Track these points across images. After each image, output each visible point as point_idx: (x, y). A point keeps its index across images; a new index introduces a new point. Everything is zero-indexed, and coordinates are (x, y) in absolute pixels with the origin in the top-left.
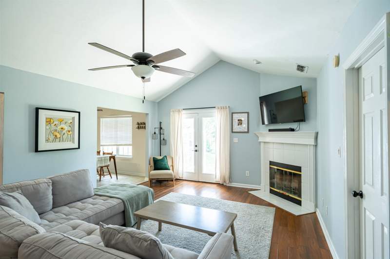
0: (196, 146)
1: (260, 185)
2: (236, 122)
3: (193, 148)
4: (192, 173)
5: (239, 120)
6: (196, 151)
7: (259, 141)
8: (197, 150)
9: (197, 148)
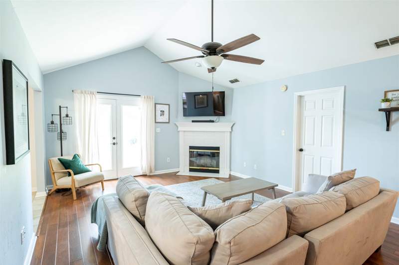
0: (114, 138)
1: (179, 168)
2: (158, 113)
3: (111, 141)
4: (109, 171)
5: (161, 111)
6: (114, 144)
7: (179, 130)
8: (115, 142)
9: (115, 141)
